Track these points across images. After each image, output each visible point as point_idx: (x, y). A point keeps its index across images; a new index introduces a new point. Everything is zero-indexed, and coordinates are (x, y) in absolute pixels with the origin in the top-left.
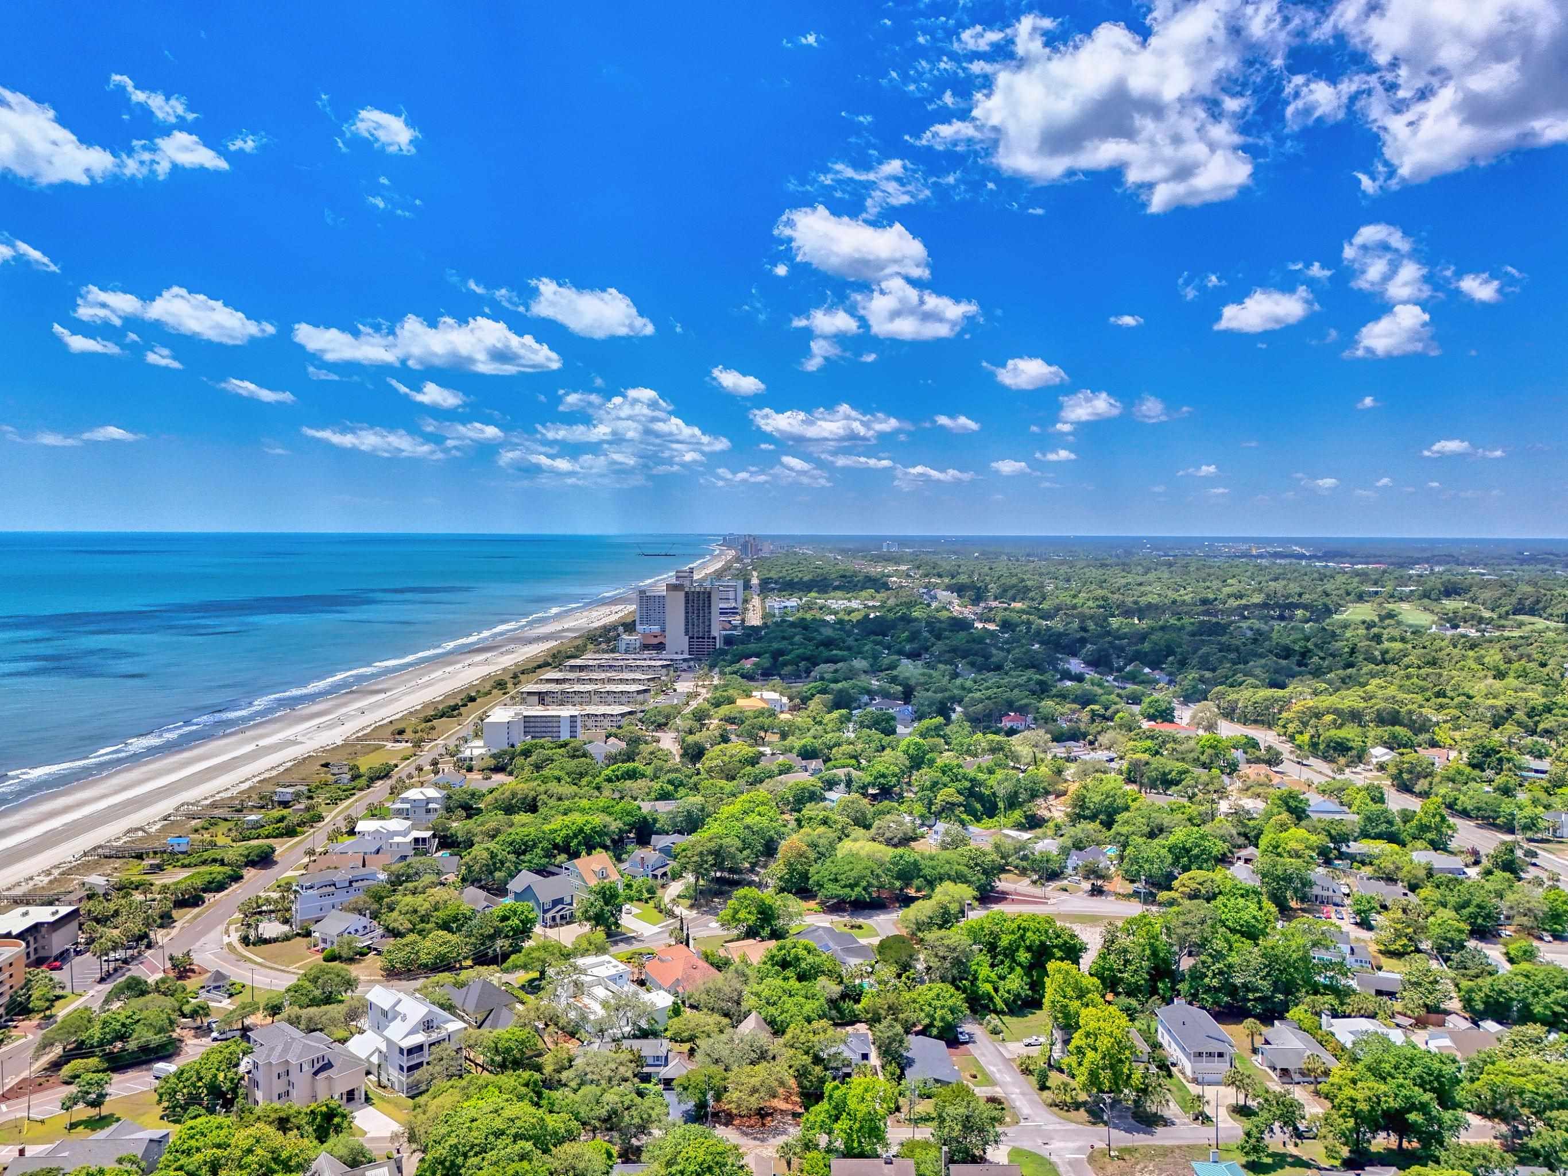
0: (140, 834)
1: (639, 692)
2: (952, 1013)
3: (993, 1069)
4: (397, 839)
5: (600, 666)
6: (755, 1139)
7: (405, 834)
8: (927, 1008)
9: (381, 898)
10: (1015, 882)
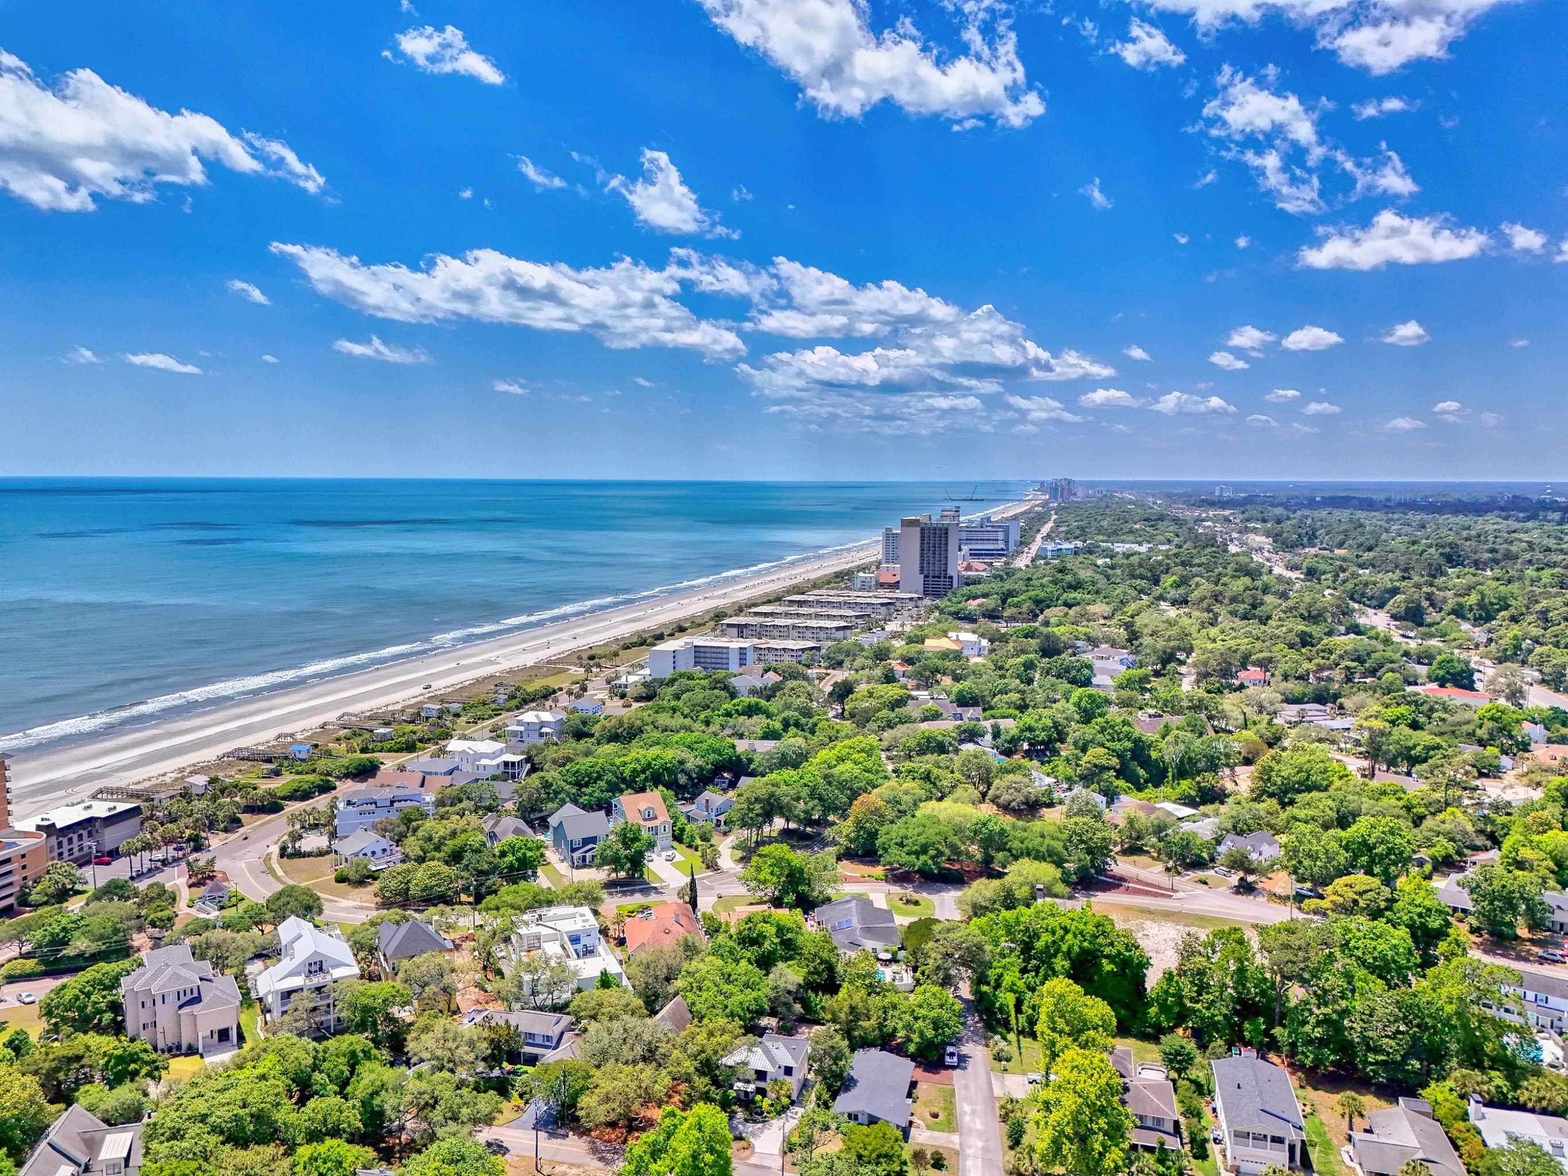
0: (289, 739)
1: (838, 629)
2: (936, 1029)
3: (967, 1108)
4: (484, 762)
5: (818, 602)
6: (601, 1159)
7: (493, 756)
8: (907, 1017)
9: (410, 821)
10: (1145, 867)
